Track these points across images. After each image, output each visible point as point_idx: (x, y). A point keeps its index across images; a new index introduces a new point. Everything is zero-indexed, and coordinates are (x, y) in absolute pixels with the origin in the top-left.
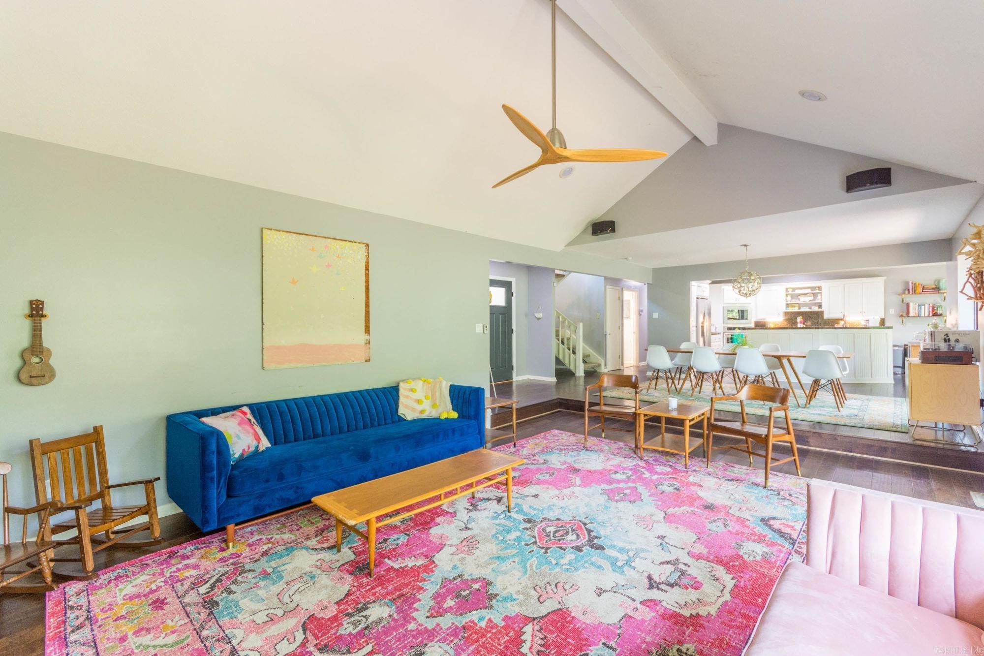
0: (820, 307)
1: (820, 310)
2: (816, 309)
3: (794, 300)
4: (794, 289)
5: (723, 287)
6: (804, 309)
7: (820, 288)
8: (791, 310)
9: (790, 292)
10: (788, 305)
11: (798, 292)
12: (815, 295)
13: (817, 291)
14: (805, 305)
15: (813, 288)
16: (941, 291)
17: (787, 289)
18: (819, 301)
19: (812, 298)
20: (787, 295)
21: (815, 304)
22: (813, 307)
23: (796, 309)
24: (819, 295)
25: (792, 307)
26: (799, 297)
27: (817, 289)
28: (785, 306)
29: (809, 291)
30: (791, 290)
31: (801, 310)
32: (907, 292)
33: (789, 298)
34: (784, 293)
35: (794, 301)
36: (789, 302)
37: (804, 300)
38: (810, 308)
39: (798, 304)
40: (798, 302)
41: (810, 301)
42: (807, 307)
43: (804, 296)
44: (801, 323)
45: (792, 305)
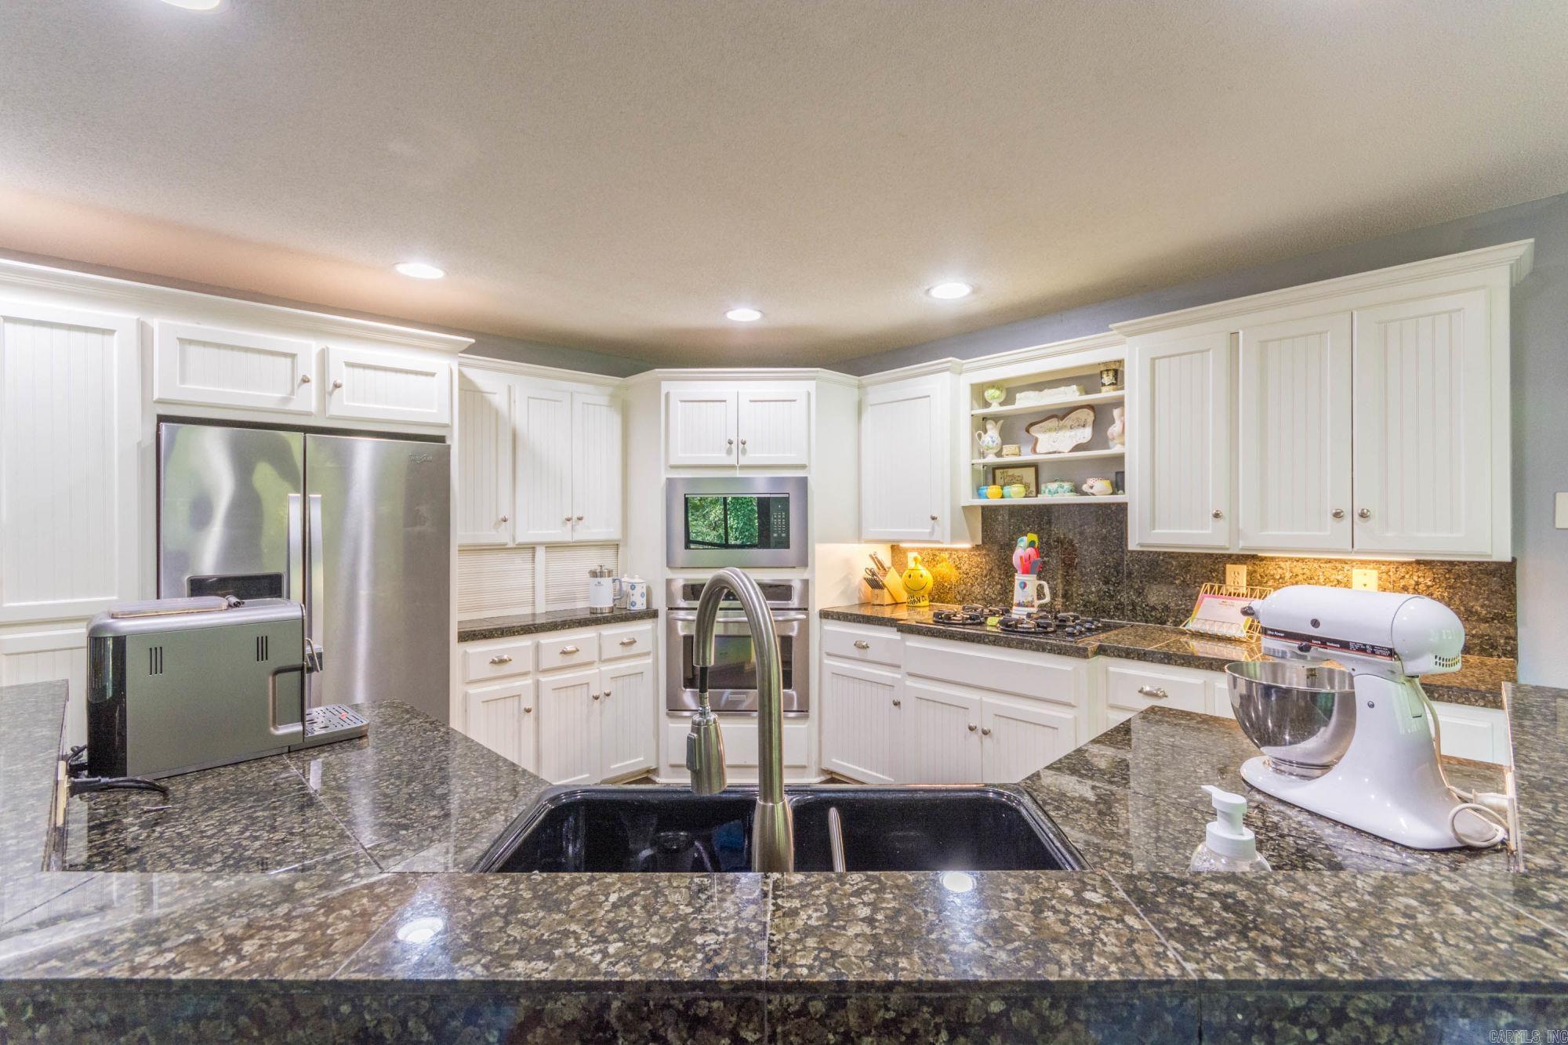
0: (1118, 485)
1: (1118, 498)
2: (1098, 491)
3: (1008, 449)
4: (1010, 390)
5: (666, 387)
6: (1055, 494)
7: (1116, 372)
8: (993, 496)
9: (995, 408)
10: (984, 475)
11: (1027, 401)
12: (1097, 416)
13: (1107, 393)
14: (1064, 470)
15: (1087, 380)
18: (1115, 450)
19: (1085, 434)
20: (981, 423)
21: (1097, 467)
22: (1089, 485)
23: (1015, 495)
24: (1117, 416)
25: (1004, 482)
26: (1032, 430)
27: (1107, 379)
29: (1070, 395)
30: (997, 393)
31: (1044, 499)
33: (992, 435)
34: (966, 409)
35: (1010, 453)
36: (991, 459)
38: (1077, 490)
39: (1035, 466)
40: (1027, 457)
41: (1078, 448)
42: (1067, 486)
43: (1053, 422)
44: (1026, 571)
45: (1011, 472)
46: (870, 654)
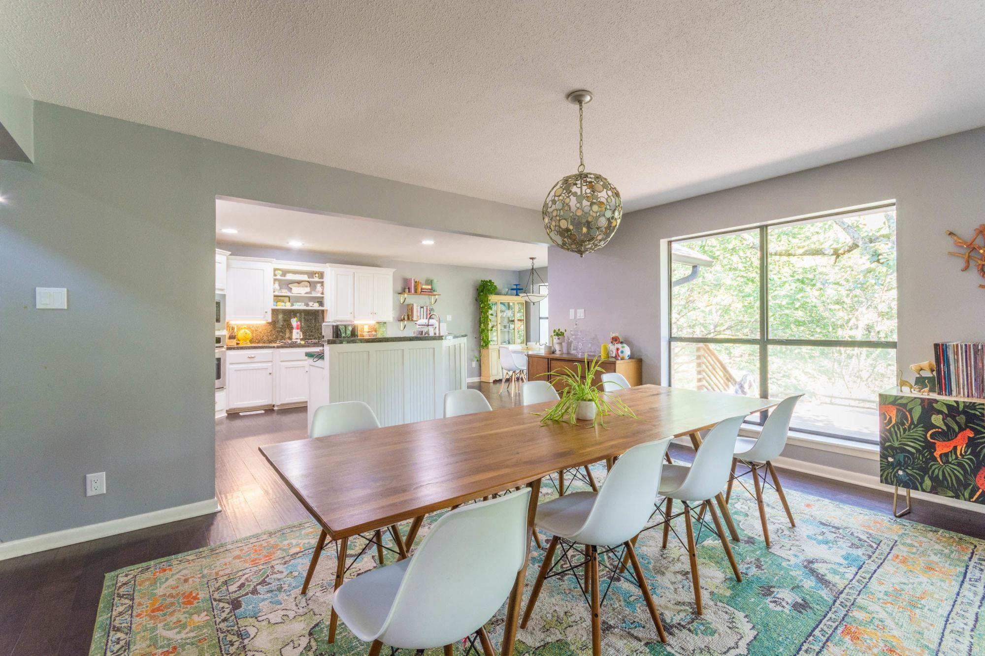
0: (321, 304)
1: (321, 308)
2: (316, 306)
4: (285, 272)
6: (299, 306)
7: (321, 275)
8: (281, 306)
9: (278, 277)
10: (277, 298)
11: (289, 277)
12: (312, 285)
13: (316, 279)
14: (298, 299)
15: (311, 274)
16: (435, 293)
17: (275, 270)
18: (319, 295)
19: (308, 289)
20: (275, 280)
21: (314, 299)
22: (311, 304)
23: (288, 306)
24: (319, 286)
25: (283, 301)
26: (290, 286)
27: (318, 275)
28: (271, 299)
29: (305, 278)
30: (280, 272)
31: (293, 308)
32: (407, 290)
33: (277, 286)
34: (272, 277)
35: (285, 292)
36: (277, 293)
37: (297, 291)
38: (307, 305)
39: (289, 297)
40: (289, 294)
41: (306, 293)
42: (303, 304)
43: (297, 284)
44: (297, 329)
45: (280, 298)
46: (255, 360)
